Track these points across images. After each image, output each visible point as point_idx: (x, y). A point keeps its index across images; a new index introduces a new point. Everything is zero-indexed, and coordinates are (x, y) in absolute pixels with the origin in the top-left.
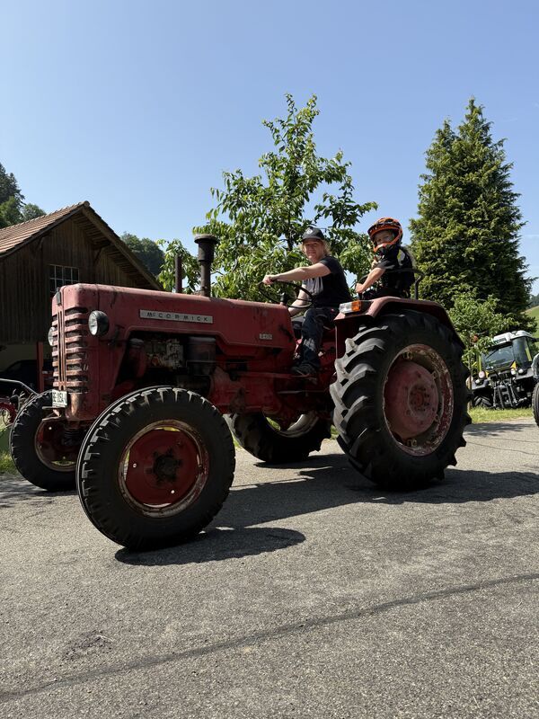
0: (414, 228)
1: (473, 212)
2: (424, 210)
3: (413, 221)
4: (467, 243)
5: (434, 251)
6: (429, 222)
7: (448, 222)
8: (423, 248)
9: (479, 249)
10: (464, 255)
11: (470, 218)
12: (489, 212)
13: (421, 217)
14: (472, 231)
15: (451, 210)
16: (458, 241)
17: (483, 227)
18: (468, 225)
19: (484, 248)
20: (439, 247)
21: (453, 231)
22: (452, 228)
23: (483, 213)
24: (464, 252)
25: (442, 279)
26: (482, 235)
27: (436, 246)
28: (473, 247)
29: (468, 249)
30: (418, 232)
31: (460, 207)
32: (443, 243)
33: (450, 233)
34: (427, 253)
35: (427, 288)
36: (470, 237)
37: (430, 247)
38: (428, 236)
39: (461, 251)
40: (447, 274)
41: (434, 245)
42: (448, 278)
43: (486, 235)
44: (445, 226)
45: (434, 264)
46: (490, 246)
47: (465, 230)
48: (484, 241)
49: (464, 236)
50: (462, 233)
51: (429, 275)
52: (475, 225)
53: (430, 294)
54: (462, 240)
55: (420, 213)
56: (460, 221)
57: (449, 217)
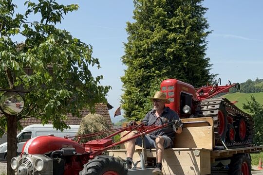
0: (130, 30)
1: (174, 20)
2: (138, 16)
3: (129, 24)
4: (168, 45)
5: (144, 50)
6: (142, 26)
7: (155, 27)
8: (136, 47)
9: (177, 50)
10: (166, 54)
11: (171, 25)
12: (184, 21)
13: (135, 21)
14: (172, 36)
15: (158, 17)
16: (163, 43)
17: (180, 32)
18: (170, 31)
19: (180, 50)
20: (148, 46)
21: (158, 34)
22: (158, 32)
23: (181, 22)
24: (166, 52)
25: (150, 72)
26: (179, 39)
27: (145, 46)
28: (172, 48)
29: (169, 50)
30: (133, 33)
31: (164, 16)
32: (151, 44)
33: (157, 36)
34: (139, 51)
35: (139, 79)
36: (170, 40)
37: (141, 46)
38: (141, 37)
39: (164, 51)
40: (153, 69)
41: (145, 44)
42: (154, 72)
43: (183, 39)
44: (153, 31)
45: (144, 60)
46: (184, 48)
47: (167, 35)
48: (181, 44)
49: (167, 39)
50: (165, 36)
51: (140, 69)
52: (174, 31)
53: (141, 84)
54: (164, 42)
55: (134, 18)
56: (164, 27)
57: (156, 23)
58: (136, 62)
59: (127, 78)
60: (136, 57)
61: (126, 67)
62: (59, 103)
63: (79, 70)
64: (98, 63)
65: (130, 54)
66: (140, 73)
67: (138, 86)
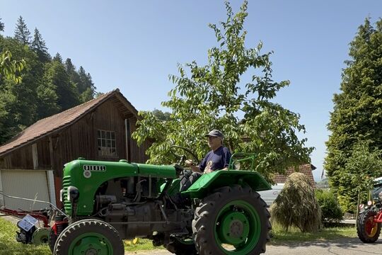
0: (336, 100)
2: (345, 87)
3: (336, 95)
4: (374, 110)
5: (349, 116)
6: (348, 95)
7: (361, 95)
8: (342, 115)
10: (371, 119)
13: (342, 92)
14: (378, 102)
16: (367, 109)
18: (376, 97)
20: (353, 113)
21: (364, 102)
22: (364, 100)
24: (370, 117)
27: (351, 113)
28: (377, 113)
29: (374, 115)
30: (339, 103)
32: (356, 110)
33: (362, 104)
34: (344, 118)
36: (376, 106)
37: (346, 114)
38: (346, 106)
39: (368, 116)
40: (357, 133)
41: (349, 112)
42: (357, 136)
44: (359, 99)
45: (349, 126)
47: (373, 101)
49: (372, 105)
50: (371, 103)
51: (344, 133)
52: (381, 97)
53: (344, 147)
54: (369, 108)
55: (341, 89)
56: (370, 94)
57: (362, 92)
58: (340, 128)
59: (331, 142)
60: (341, 123)
61: (331, 133)
62: (268, 164)
63: (287, 135)
64: (304, 128)
65: (335, 121)
66: (343, 138)
67: (340, 149)
